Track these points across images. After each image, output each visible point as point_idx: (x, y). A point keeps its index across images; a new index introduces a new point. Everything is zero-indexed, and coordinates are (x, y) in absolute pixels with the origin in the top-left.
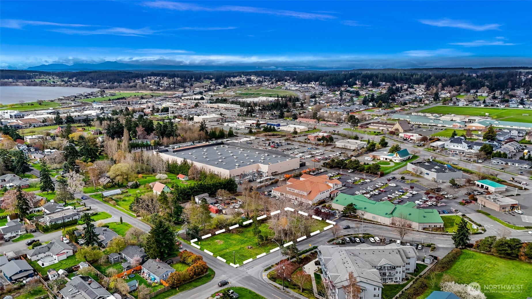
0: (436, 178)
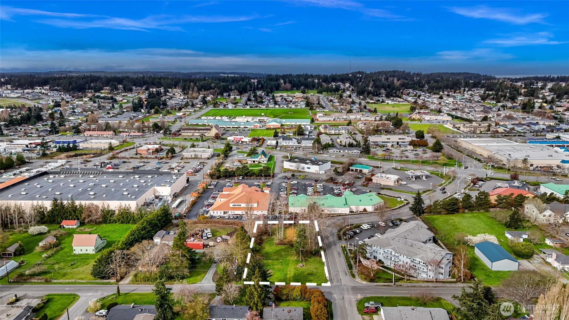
0: (318, 170)
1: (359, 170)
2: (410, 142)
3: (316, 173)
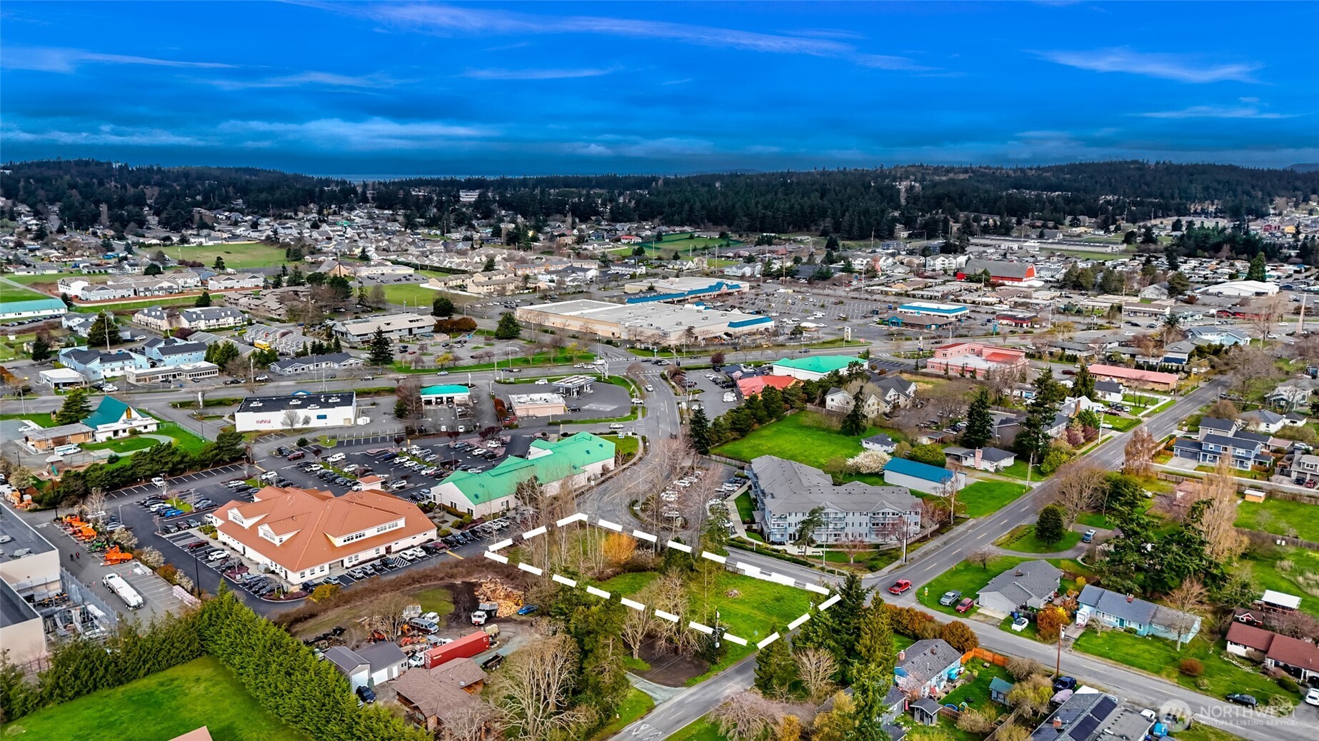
0: (351, 417)
1: (445, 399)
2: (435, 325)
3: (348, 424)
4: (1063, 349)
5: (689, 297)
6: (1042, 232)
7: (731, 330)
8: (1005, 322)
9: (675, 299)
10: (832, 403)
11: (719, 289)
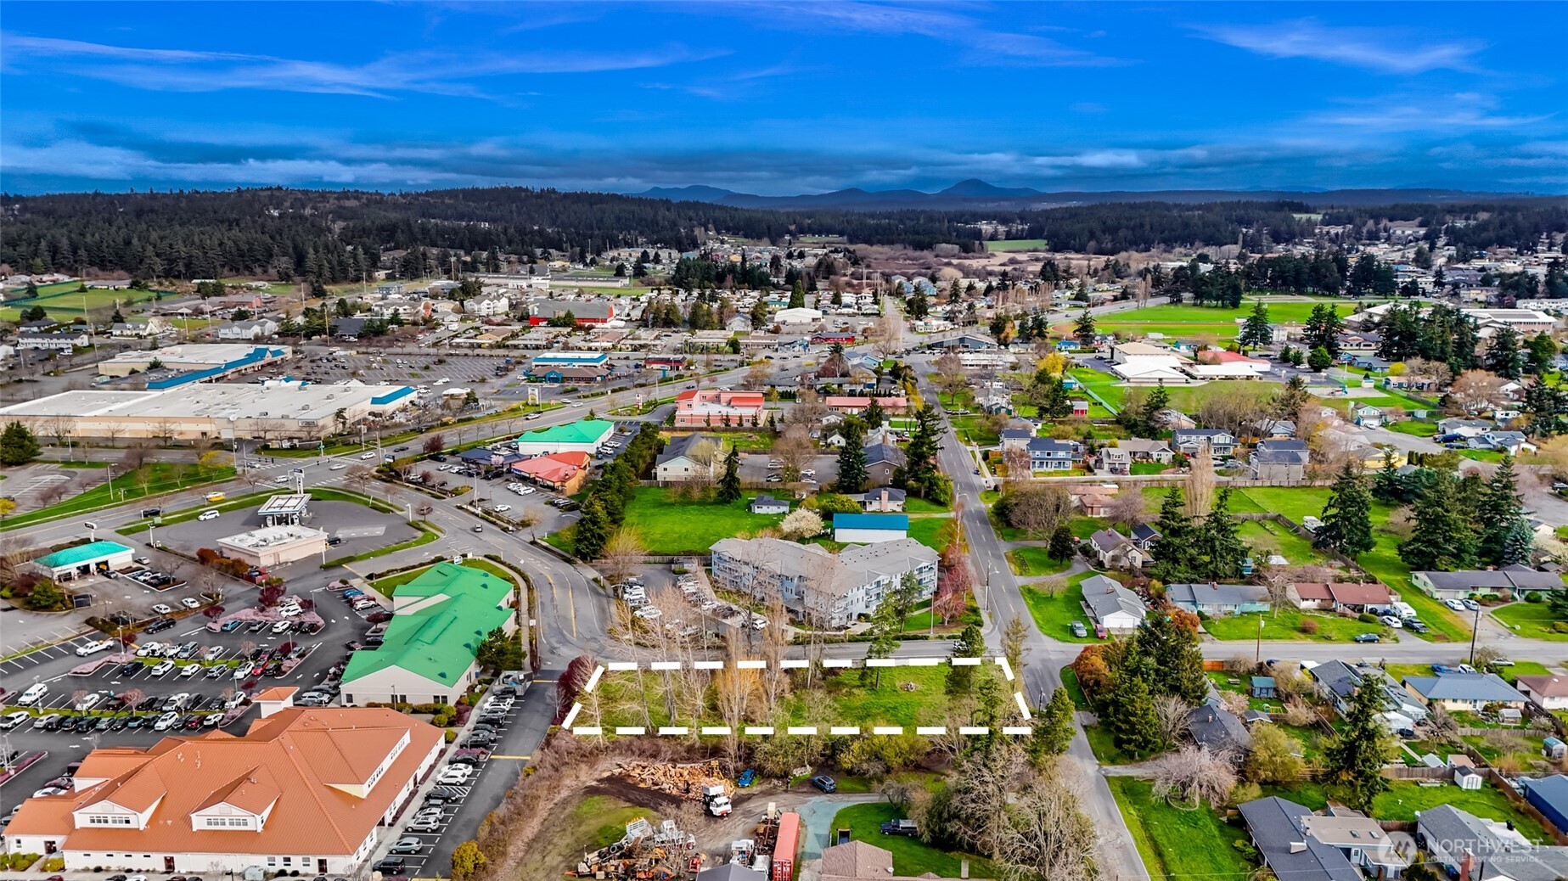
1: (93, 567)
4: (773, 386)
5: (229, 372)
6: (531, 268)
7: (378, 408)
8: (655, 366)
9: (214, 377)
10: (665, 473)
11: (262, 357)
